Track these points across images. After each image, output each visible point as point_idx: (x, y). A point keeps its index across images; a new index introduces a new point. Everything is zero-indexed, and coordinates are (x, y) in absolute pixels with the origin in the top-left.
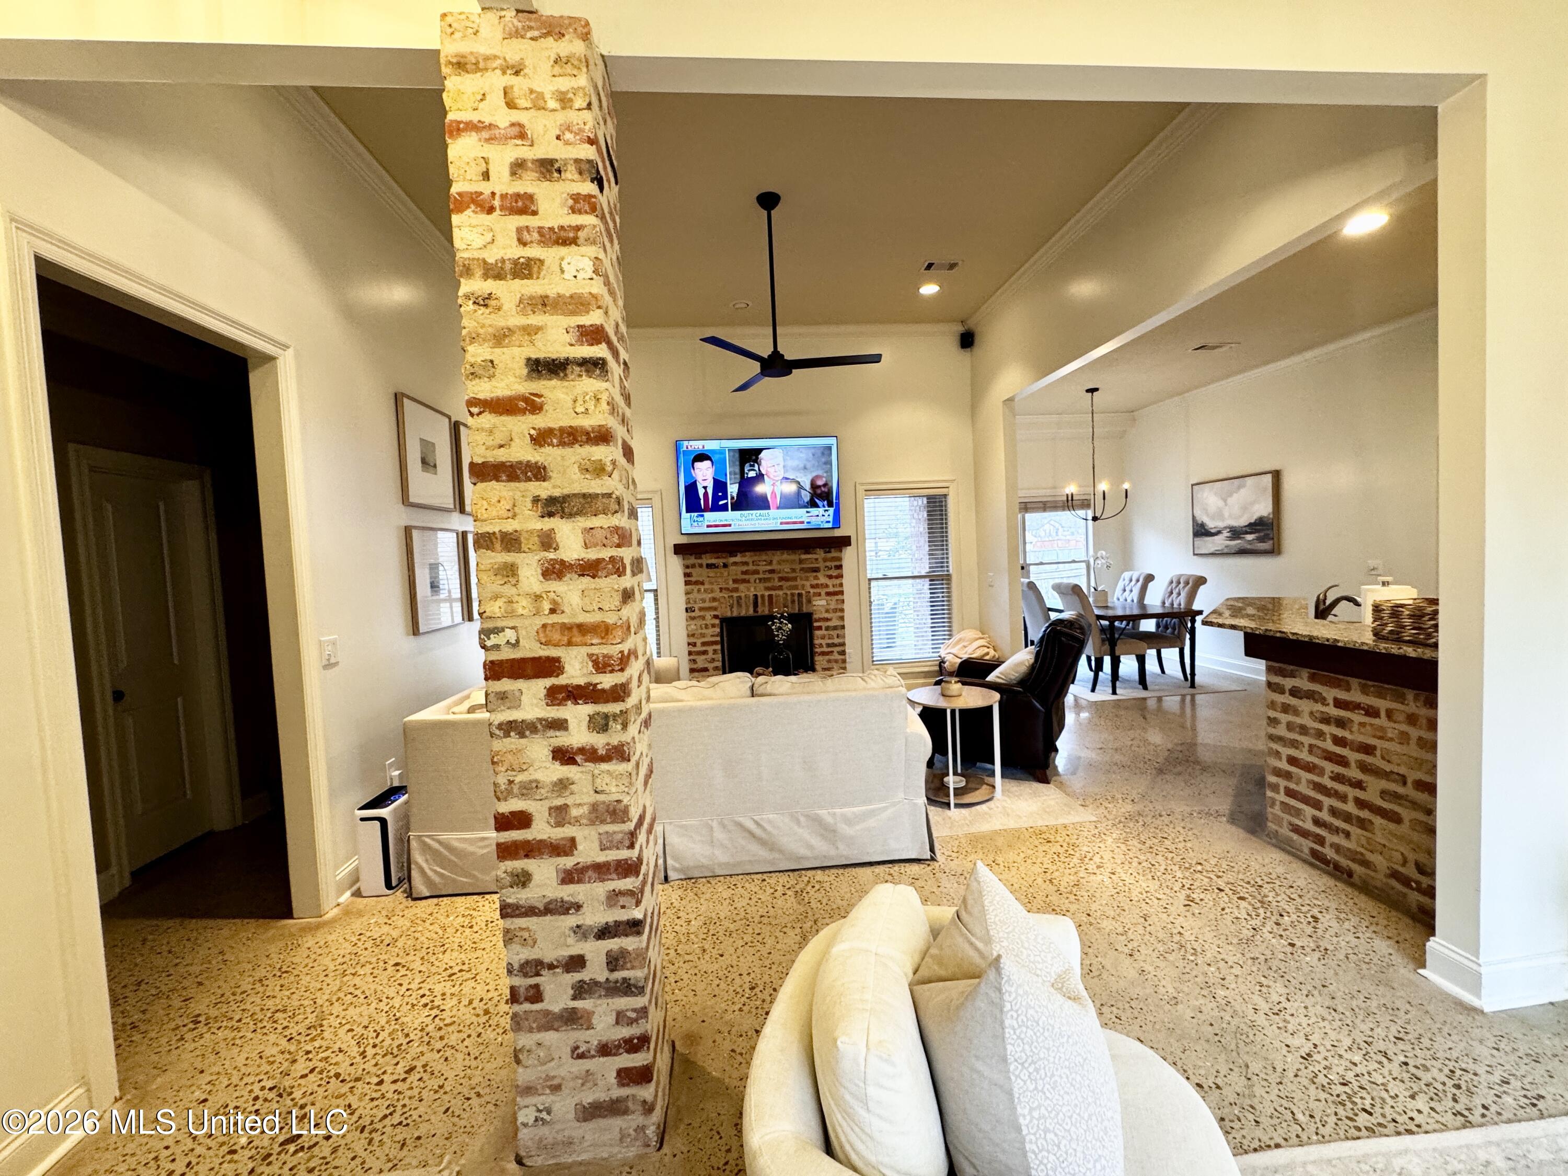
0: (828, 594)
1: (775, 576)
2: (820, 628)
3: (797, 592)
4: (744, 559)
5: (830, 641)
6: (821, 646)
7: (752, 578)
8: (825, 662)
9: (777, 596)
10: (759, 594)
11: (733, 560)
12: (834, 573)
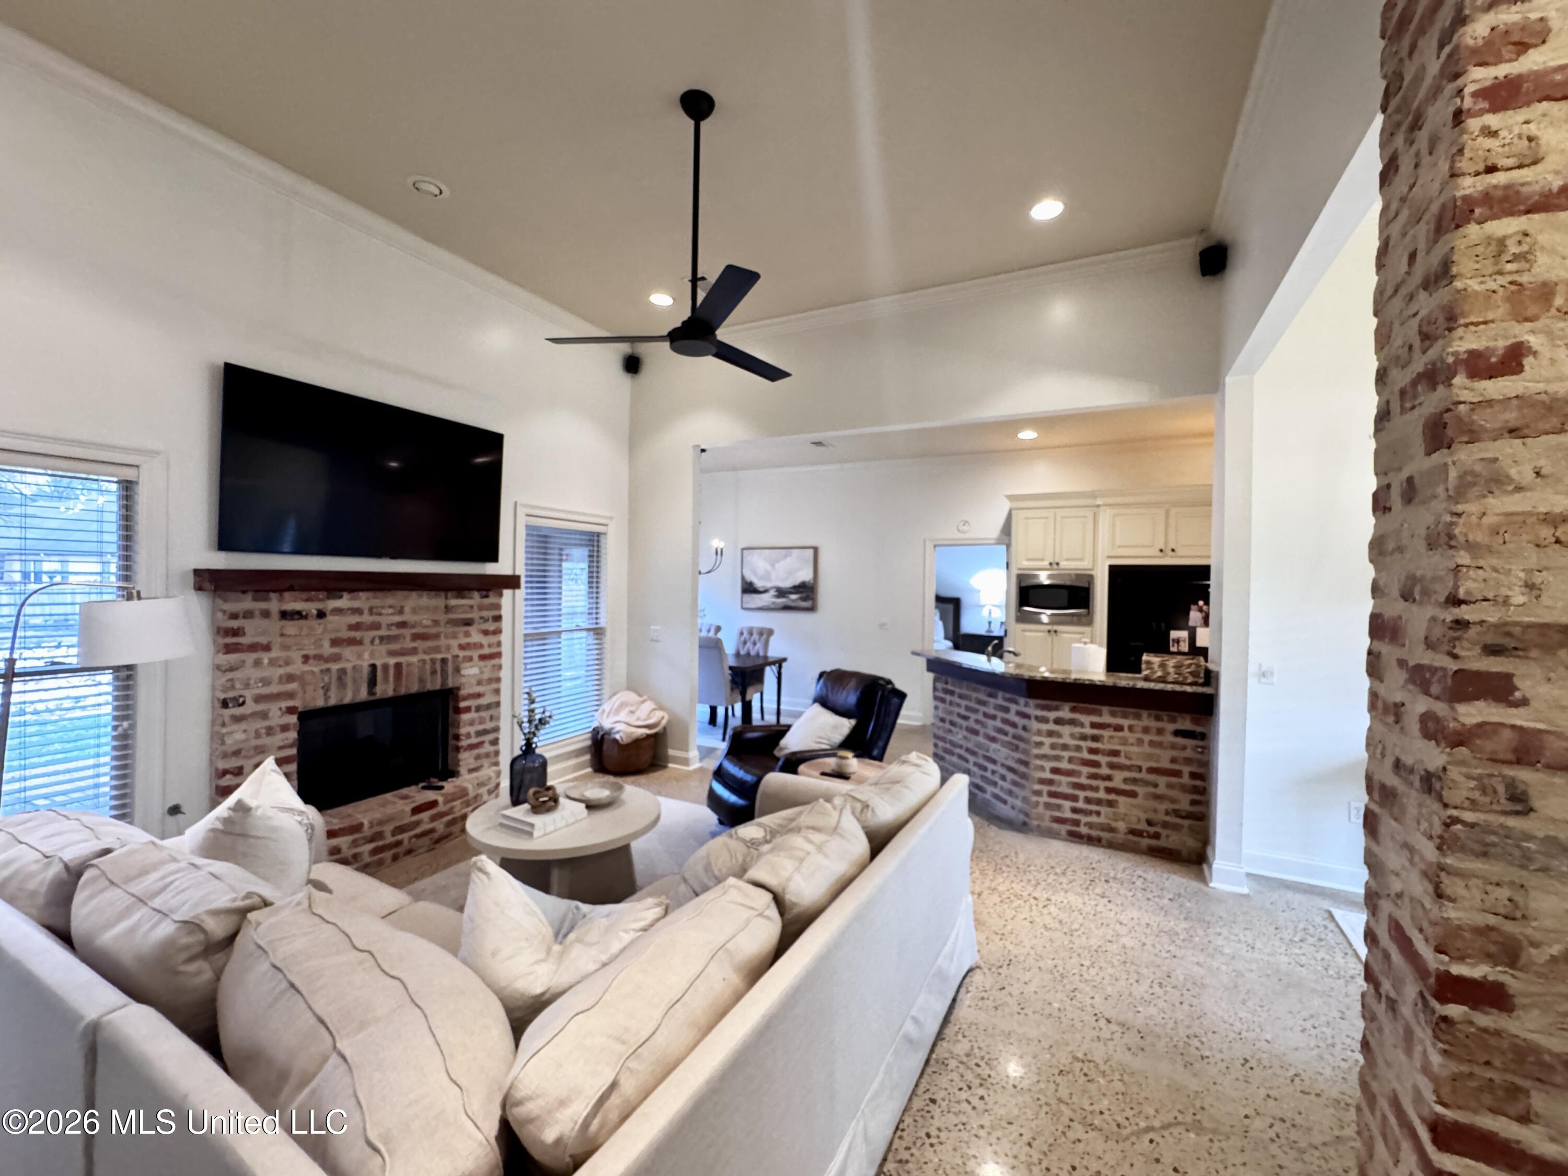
0: (483, 657)
1: (407, 632)
2: (468, 709)
3: (439, 656)
4: (356, 604)
5: (481, 727)
6: (468, 736)
7: (368, 635)
8: (472, 760)
9: (409, 664)
10: (379, 663)
11: (333, 604)
12: (491, 626)
